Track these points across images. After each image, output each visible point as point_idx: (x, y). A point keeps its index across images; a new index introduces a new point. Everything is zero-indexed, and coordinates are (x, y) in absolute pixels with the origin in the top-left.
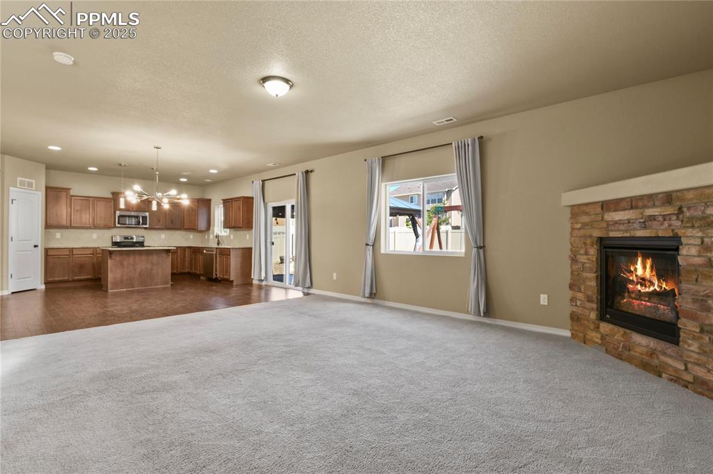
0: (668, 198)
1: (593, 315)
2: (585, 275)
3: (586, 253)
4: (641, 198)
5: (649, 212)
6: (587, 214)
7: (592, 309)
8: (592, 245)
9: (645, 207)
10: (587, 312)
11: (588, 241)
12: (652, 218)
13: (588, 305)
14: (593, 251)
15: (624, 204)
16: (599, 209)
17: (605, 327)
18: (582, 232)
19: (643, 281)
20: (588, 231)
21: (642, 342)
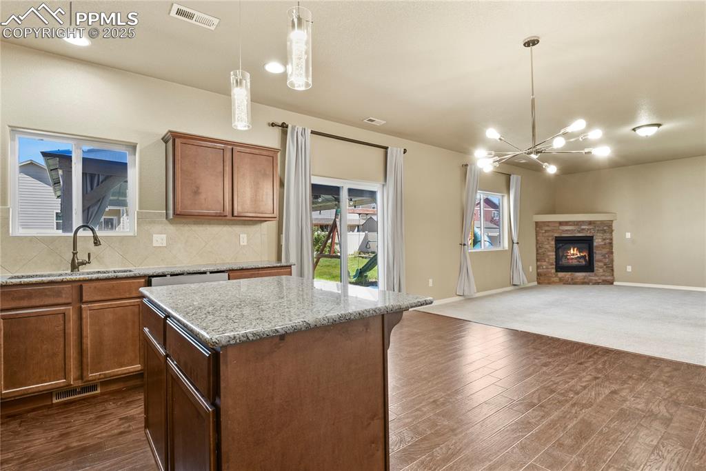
0: (590, 223)
1: (554, 271)
2: (549, 253)
3: (549, 243)
4: (580, 222)
5: (583, 227)
6: (548, 226)
7: (553, 268)
8: (552, 240)
9: (581, 225)
10: (549, 270)
11: (550, 238)
12: (583, 229)
13: (550, 267)
14: (553, 243)
15: (570, 223)
16: (557, 225)
17: (561, 274)
18: (547, 234)
19: (573, 255)
20: (550, 234)
21: (580, 275)
